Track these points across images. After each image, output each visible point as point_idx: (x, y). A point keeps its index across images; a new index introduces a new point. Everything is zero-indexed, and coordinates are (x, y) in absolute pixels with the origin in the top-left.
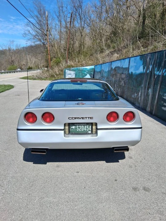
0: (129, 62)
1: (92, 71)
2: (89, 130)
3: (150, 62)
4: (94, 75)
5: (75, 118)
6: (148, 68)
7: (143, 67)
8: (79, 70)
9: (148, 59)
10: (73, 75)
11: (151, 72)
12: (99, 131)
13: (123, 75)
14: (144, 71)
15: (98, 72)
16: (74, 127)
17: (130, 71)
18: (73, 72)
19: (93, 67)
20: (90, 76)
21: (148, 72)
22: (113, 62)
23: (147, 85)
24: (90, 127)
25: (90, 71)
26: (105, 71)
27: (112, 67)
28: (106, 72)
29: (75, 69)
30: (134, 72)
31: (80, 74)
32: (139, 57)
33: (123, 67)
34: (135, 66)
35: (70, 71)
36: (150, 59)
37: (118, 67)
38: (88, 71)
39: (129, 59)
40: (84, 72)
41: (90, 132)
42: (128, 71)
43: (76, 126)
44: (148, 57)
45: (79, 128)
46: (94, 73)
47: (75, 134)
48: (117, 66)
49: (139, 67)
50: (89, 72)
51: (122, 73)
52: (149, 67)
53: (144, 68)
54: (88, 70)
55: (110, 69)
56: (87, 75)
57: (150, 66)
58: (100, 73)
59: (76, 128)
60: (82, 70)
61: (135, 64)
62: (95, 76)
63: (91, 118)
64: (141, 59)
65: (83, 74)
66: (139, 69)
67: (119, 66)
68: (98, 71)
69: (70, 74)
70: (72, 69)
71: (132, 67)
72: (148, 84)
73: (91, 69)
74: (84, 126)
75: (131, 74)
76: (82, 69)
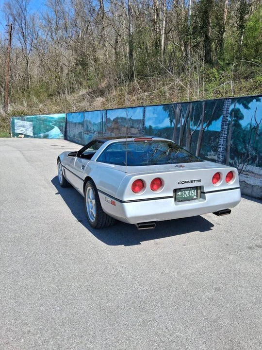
0: (144, 112)
1: (62, 122)
2: (194, 195)
3: (182, 114)
4: (66, 128)
5: (185, 182)
6: (178, 122)
7: (170, 119)
8: (40, 120)
9: (178, 110)
10: (28, 127)
11: (184, 127)
12: (206, 195)
13: (133, 129)
14: (173, 125)
15: (75, 124)
16: (180, 193)
17: (147, 124)
18: (29, 123)
19: (64, 115)
20: (60, 129)
21: (179, 126)
22: (110, 111)
23: (179, 143)
24: (195, 191)
25: (58, 121)
26: (92, 122)
27: (108, 117)
28: (96, 124)
29: (33, 117)
30: (154, 126)
31: (42, 126)
32: (162, 106)
33: (132, 118)
34: (155, 118)
35: (23, 122)
36: (181, 111)
37: (122, 118)
38: (55, 121)
39: (143, 108)
40: (48, 123)
41: (195, 197)
42: (144, 124)
43: (182, 191)
44: (177, 108)
45: (185, 193)
46: (66, 124)
47: (182, 201)
48: (119, 116)
49: (163, 120)
50: (58, 123)
51: (132, 127)
52: (179, 120)
53: (171, 121)
54: (55, 119)
55: (104, 120)
56: (54, 127)
57: (181, 119)
58: (80, 126)
59: (182, 194)
60: (45, 120)
61: (155, 116)
62: (68, 129)
63: (199, 181)
64: (165, 110)
65: (47, 126)
66: (163, 122)
67: (124, 117)
68: (75, 122)
69: (23, 126)
70: (26, 117)
71: (149, 119)
72: (181, 142)
73: (61, 118)
74: (190, 191)
75: (148, 128)
76: (45, 118)
